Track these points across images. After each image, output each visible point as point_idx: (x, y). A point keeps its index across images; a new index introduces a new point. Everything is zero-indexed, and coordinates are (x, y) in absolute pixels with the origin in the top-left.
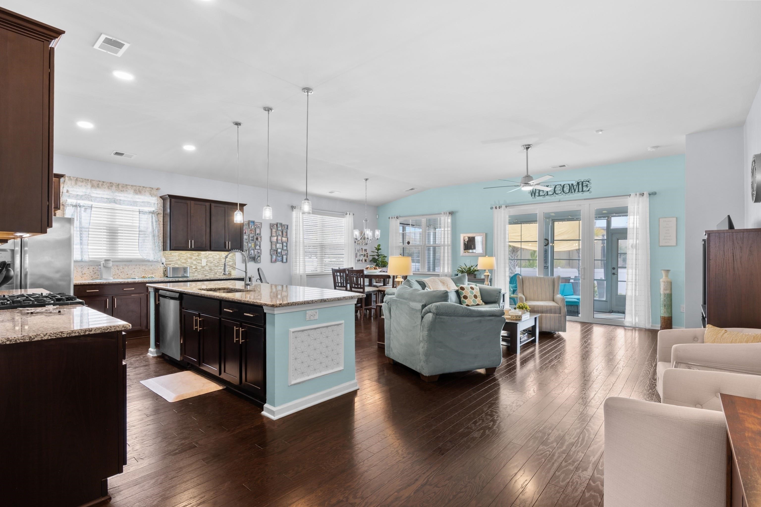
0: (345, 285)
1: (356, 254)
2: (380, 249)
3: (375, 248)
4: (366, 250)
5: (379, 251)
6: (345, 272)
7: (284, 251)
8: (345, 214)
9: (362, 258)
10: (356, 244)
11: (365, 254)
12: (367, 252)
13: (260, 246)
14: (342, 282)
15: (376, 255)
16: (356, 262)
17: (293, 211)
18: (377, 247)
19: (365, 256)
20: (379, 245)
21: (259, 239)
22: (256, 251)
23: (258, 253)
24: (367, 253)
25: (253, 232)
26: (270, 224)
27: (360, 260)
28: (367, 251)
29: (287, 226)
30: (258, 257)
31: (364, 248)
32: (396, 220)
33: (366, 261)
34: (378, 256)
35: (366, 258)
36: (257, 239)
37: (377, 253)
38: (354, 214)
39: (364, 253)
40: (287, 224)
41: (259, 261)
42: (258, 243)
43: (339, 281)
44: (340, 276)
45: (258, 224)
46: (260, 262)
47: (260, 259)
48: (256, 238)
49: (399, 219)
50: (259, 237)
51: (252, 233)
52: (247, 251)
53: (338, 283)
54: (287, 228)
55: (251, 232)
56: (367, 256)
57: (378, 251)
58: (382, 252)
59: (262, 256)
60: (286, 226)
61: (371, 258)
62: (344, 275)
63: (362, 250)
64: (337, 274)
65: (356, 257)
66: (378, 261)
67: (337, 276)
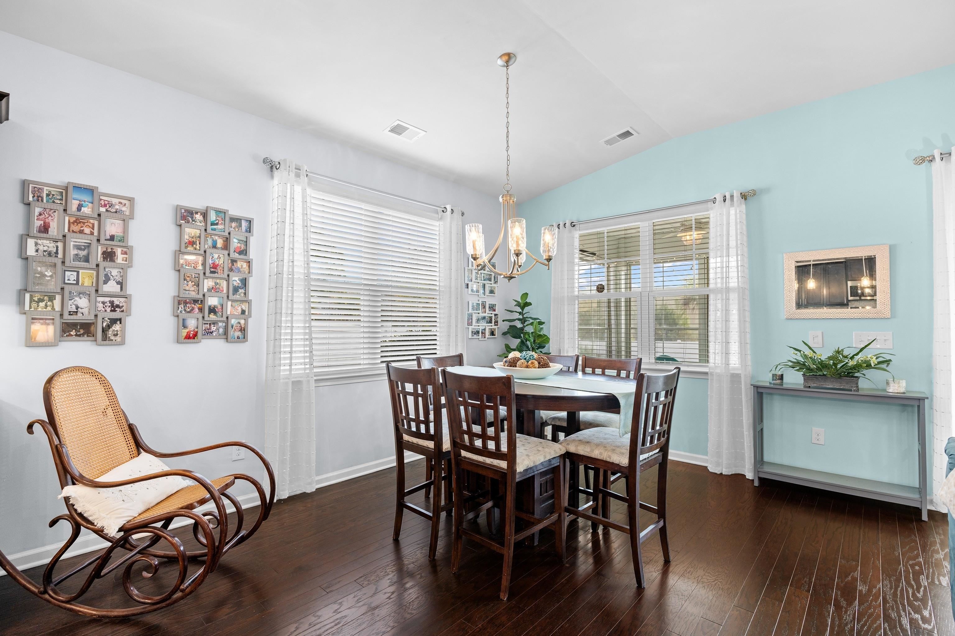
0: (432, 431)
1: (470, 317)
2: (530, 304)
3: (516, 301)
4: (492, 308)
5: (526, 309)
6: (433, 383)
7: (235, 304)
8: (440, 210)
9: (483, 325)
10: (470, 292)
11: (491, 318)
12: (496, 312)
13: (120, 283)
14: (422, 418)
15: (519, 319)
16: (470, 336)
17: (272, 177)
18: (520, 300)
19: (491, 322)
20: (525, 295)
21: (120, 258)
22: (100, 299)
23: (114, 307)
24: (495, 315)
25: (87, 230)
26: (178, 208)
27: (478, 332)
28: (497, 308)
29: (250, 222)
30: (114, 321)
31: (489, 301)
32: (570, 232)
33: (492, 333)
34: (523, 321)
35: (494, 327)
36: (109, 256)
37: (520, 313)
38: (463, 214)
39: (488, 313)
40: (249, 216)
41: (118, 339)
42: (115, 272)
43: (412, 416)
44: (415, 395)
45: (114, 201)
46: (122, 343)
47: (123, 330)
48: (104, 253)
49: (577, 227)
50: (119, 251)
51: (81, 232)
52: (52, 299)
53: (409, 421)
54: (249, 230)
55: (76, 228)
56: (496, 322)
57: (523, 309)
58: (531, 312)
59: (129, 322)
60: (244, 224)
61: (505, 326)
62: (430, 388)
63: (484, 307)
64: (403, 388)
65: (470, 324)
66: (525, 334)
67: (406, 394)
